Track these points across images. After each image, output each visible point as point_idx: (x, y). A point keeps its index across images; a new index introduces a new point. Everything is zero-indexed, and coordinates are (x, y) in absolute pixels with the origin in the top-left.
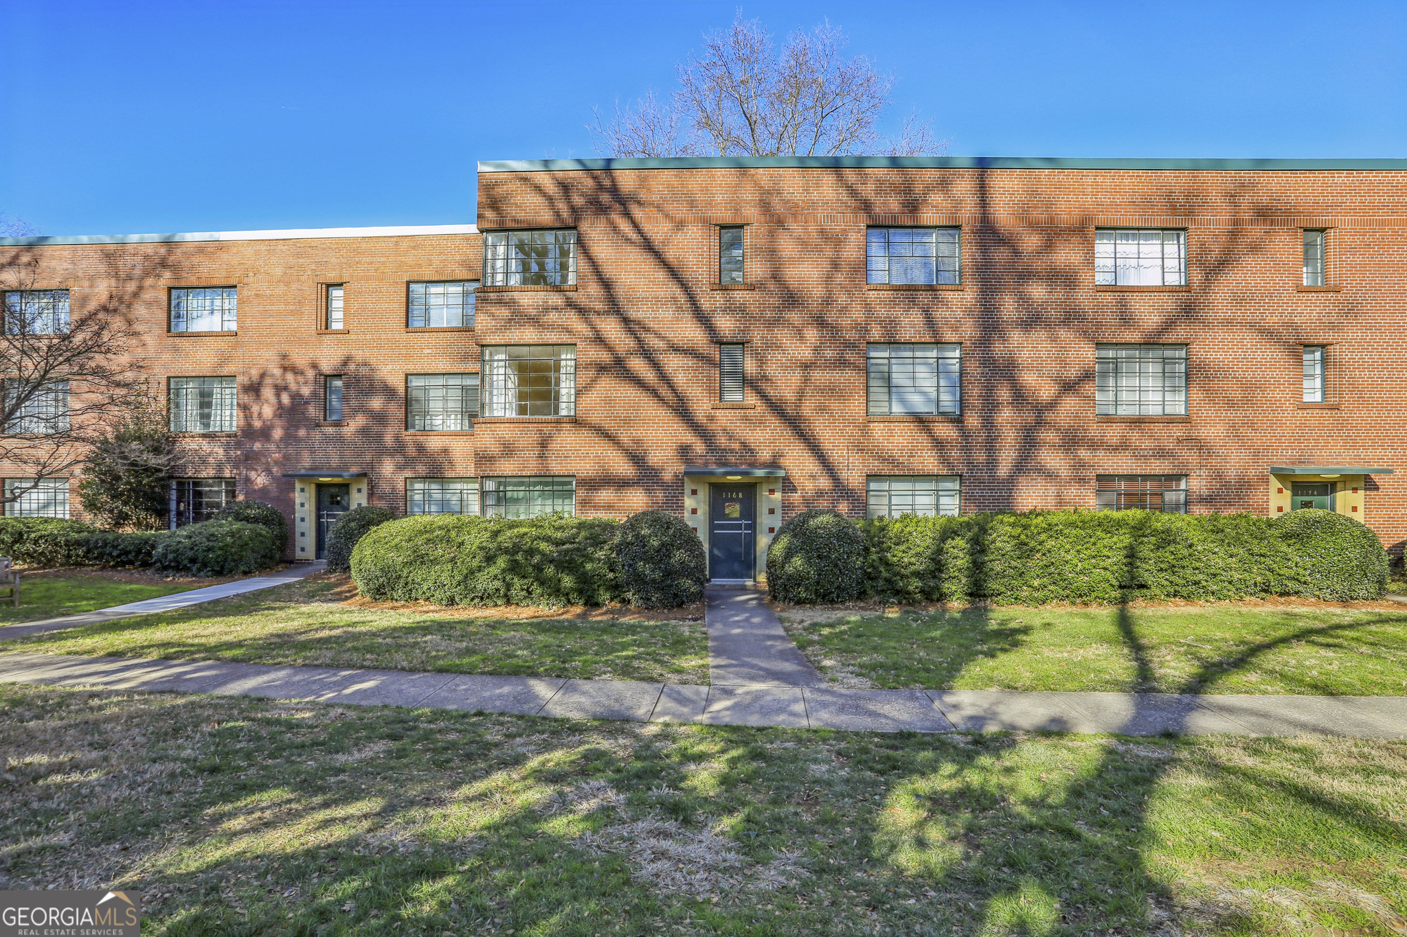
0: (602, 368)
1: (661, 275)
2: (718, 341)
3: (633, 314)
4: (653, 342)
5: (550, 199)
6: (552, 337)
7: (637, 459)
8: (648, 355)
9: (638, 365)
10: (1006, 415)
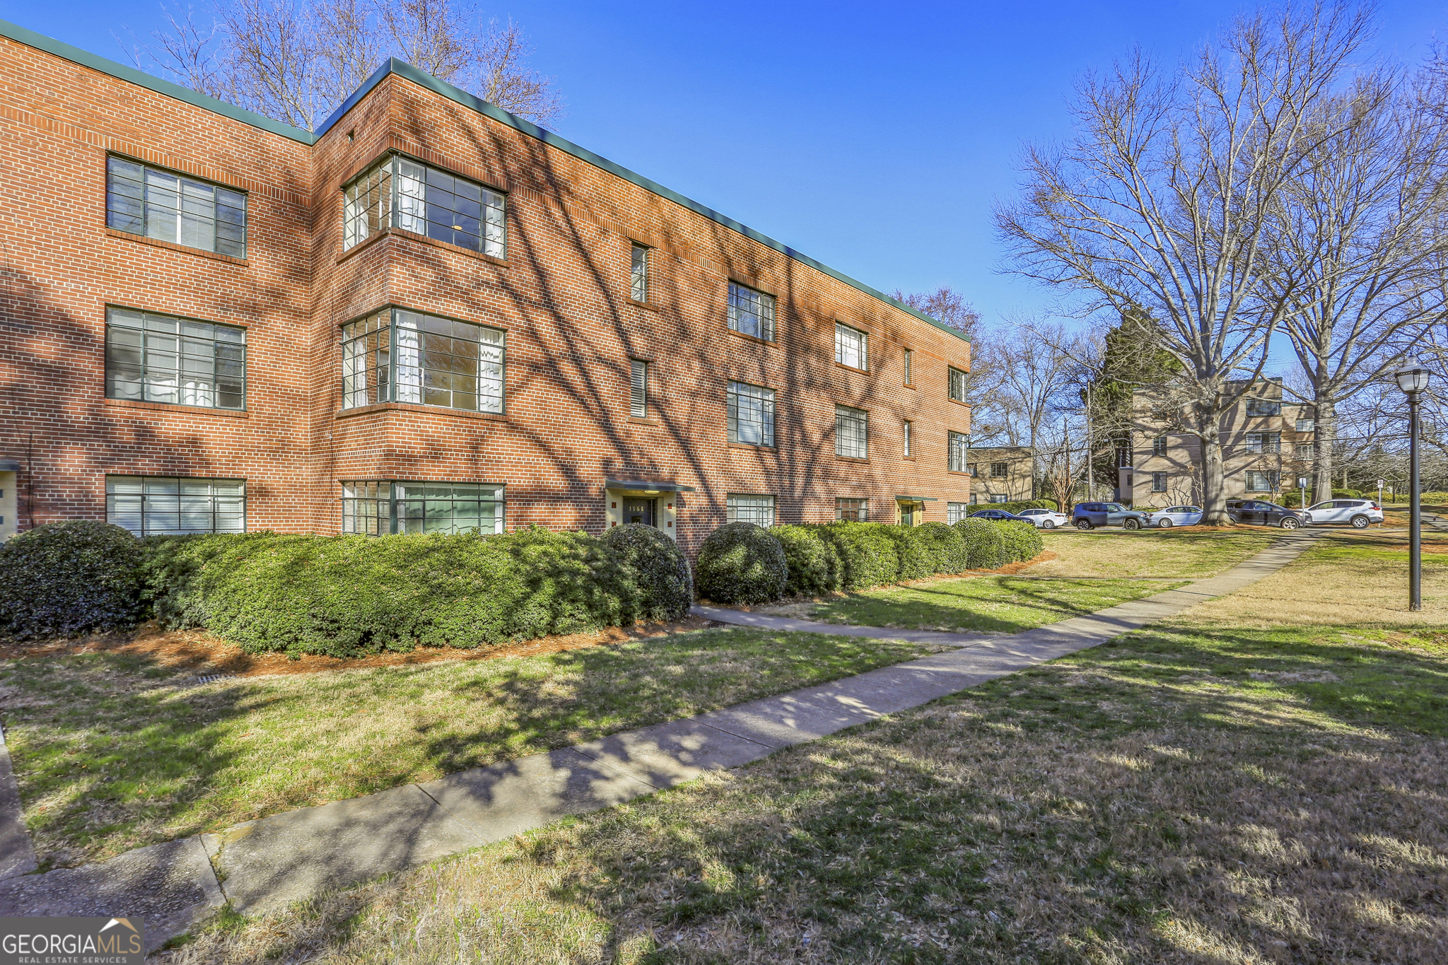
0: (535, 367)
1: (588, 277)
2: (632, 358)
3: (563, 312)
4: (583, 348)
5: (482, 151)
6: (484, 318)
7: (568, 471)
8: (577, 361)
9: (568, 370)
10: (799, 450)
